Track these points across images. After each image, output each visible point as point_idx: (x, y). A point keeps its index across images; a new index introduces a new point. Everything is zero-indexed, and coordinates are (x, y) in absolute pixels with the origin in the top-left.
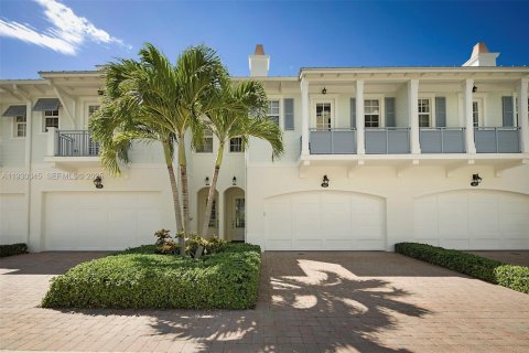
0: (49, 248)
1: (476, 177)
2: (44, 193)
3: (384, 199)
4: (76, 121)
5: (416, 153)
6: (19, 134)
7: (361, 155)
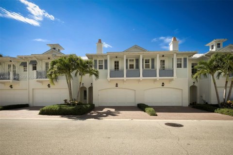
0: (35, 105)
1: (163, 83)
2: (33, 89)
3: (135, 90)
4: (42, 67)
5: (141, 77)
6: (25, 71)
7: (125, 78)
